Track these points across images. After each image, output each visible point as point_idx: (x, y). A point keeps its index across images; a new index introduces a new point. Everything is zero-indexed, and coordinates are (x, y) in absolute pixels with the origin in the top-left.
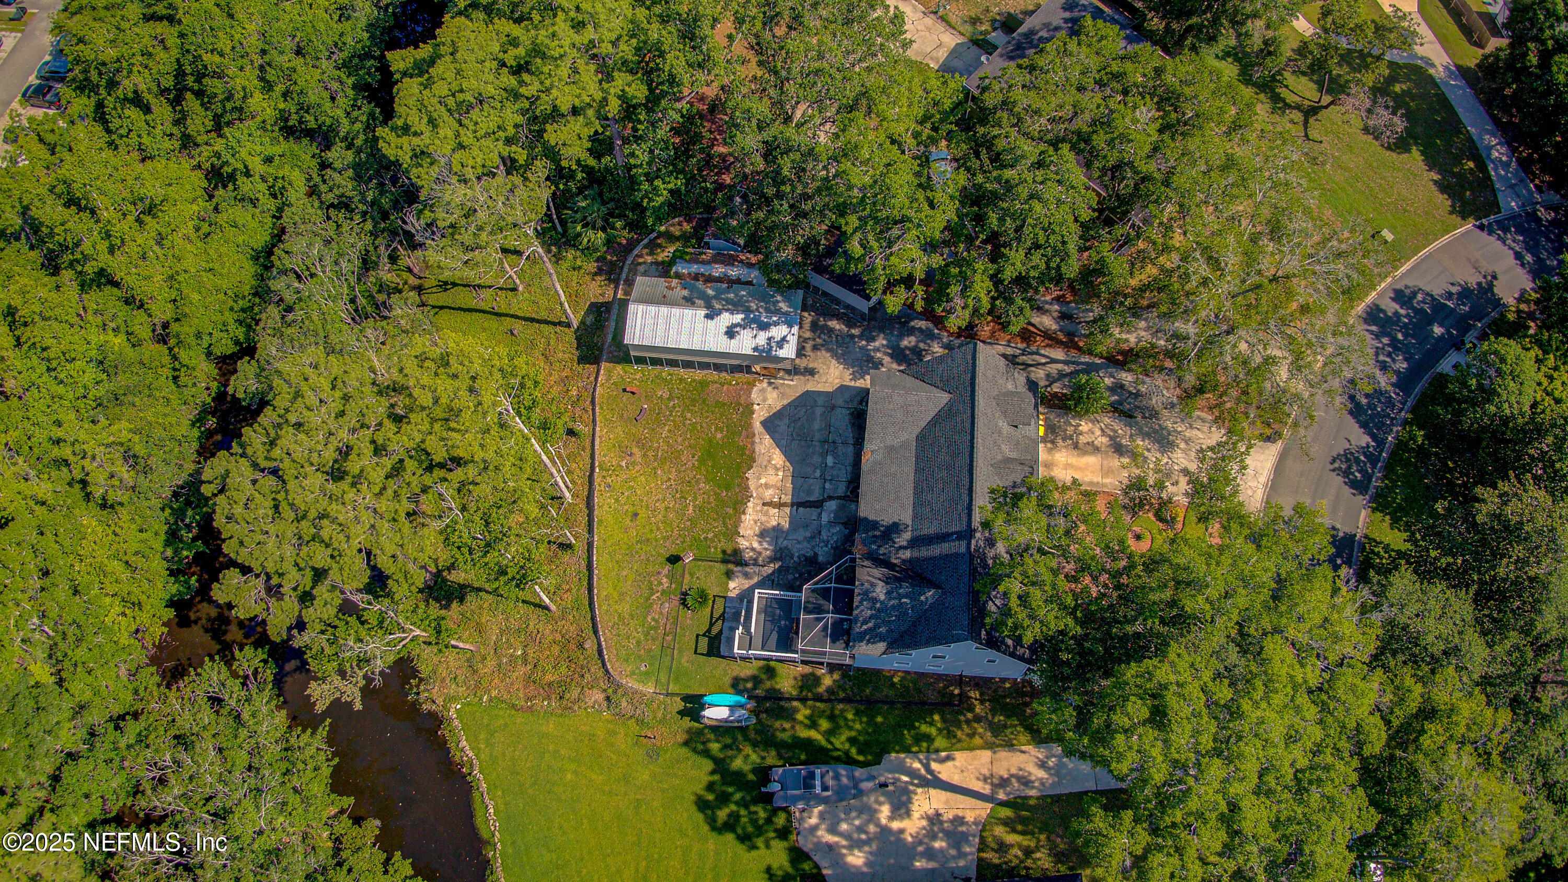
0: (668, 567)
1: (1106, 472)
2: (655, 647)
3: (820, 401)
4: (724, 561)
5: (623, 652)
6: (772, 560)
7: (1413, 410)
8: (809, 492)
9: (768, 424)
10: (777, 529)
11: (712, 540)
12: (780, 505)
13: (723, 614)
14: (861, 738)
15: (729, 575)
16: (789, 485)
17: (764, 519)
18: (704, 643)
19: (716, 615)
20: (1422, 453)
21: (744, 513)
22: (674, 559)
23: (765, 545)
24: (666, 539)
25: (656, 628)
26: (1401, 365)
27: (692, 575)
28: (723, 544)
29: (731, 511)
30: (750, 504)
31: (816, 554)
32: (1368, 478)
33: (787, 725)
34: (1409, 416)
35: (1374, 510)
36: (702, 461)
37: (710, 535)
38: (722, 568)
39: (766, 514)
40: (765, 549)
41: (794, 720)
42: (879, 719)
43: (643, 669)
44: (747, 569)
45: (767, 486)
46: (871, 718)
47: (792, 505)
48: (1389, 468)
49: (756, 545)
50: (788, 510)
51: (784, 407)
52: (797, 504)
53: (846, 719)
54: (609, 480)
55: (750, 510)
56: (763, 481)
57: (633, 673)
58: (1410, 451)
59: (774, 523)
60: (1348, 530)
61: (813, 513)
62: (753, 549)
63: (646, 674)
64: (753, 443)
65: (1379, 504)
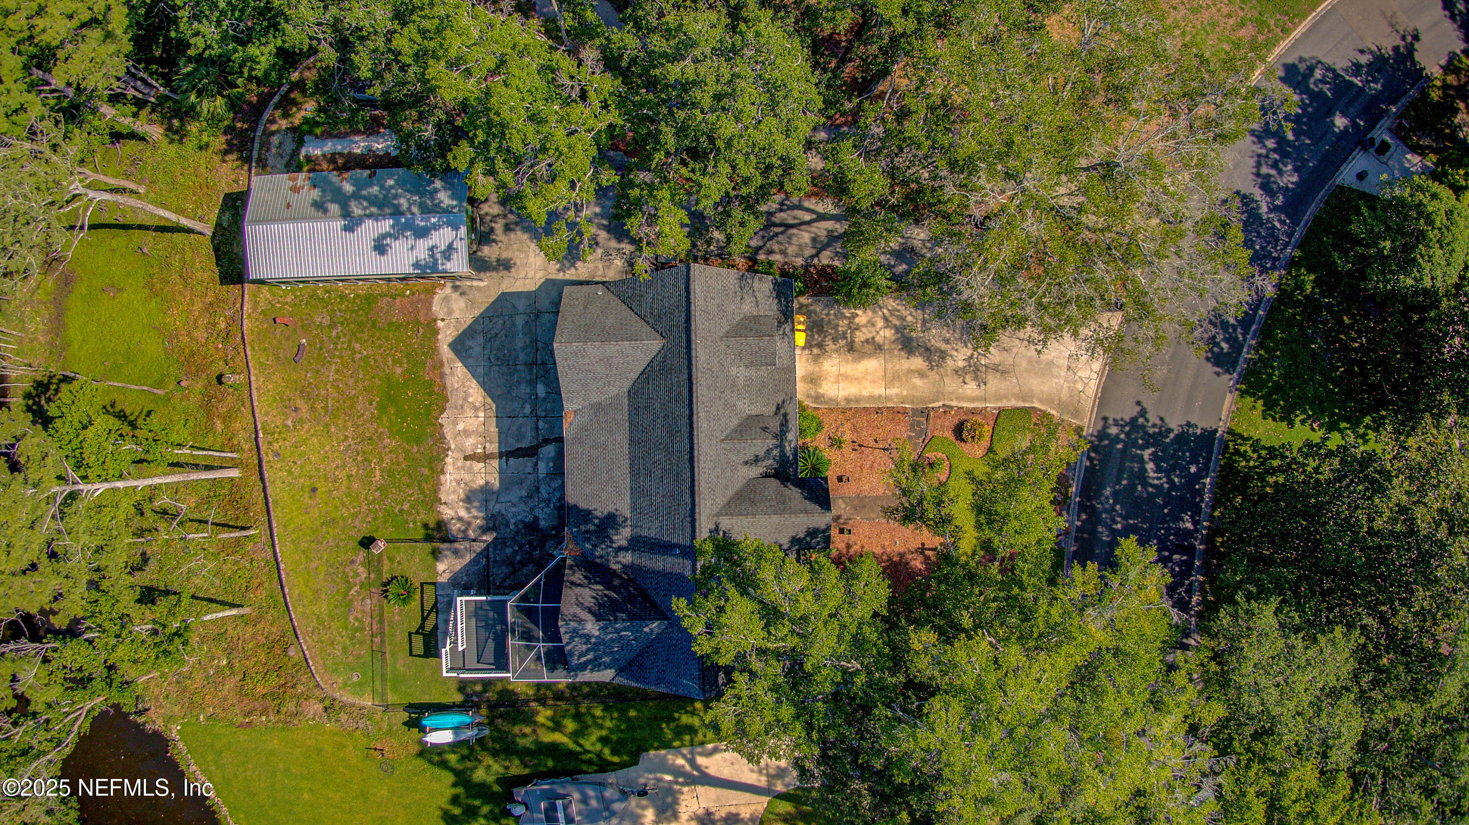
0: (362, 554)
1: (891, 379)
2: (365, 652)
3: (521, 305)
4: (428, 538)
5: (329, 662)
6: (485, 530)
7: (1301, 246)
8: (520, 436)
9: (459, 346)
10: (486, 490)
11: (409, 513)
12: (484, 458)
13: (435, 605)
14: (614, 737)
15: (436, 554)
16: (494, 429)
17: (468, 477)
18: (418, 641)
19: (428, 606)
20: (1311, 306)
21: (443, 472)
22: (367, 542)
23: (475, 513)
24: (355, 516)
25: (362, 629)
26: (1289, 178)
27: (391, 559)
28: (422, 517)
29: (426, 472)
30: (449, 460)
31: (536, 518)
32: (1237, 347)
33: (527, 730)
34: (1297, 253)
35: (1243, 393)
36: (382, 408)
37: (406, 507)
38: (428, 546)
39: (470, 470)
40: (476, 517)
41: (535, 723)
42: (632, 713)
43: (355, 679)
44: (457, 545)
45: (466, 433)
46: (623, 712)
47: (501, 455)
48: (1266, 333)
49: (463, 513)
50: (495, 463)
51: (476, 321)
52: (506, 455)
53: (593, 717)
54: (276, 446)
55: (449, 468)
56: (460, 427)
57: (345, 684)
58: (1296, 304)
59: (481, 482)
60: (1207, 426)
61: (526, 464)
62: (460, 519)
63: (360, 684)
64: (442, 375)
65: (1250, 385)
